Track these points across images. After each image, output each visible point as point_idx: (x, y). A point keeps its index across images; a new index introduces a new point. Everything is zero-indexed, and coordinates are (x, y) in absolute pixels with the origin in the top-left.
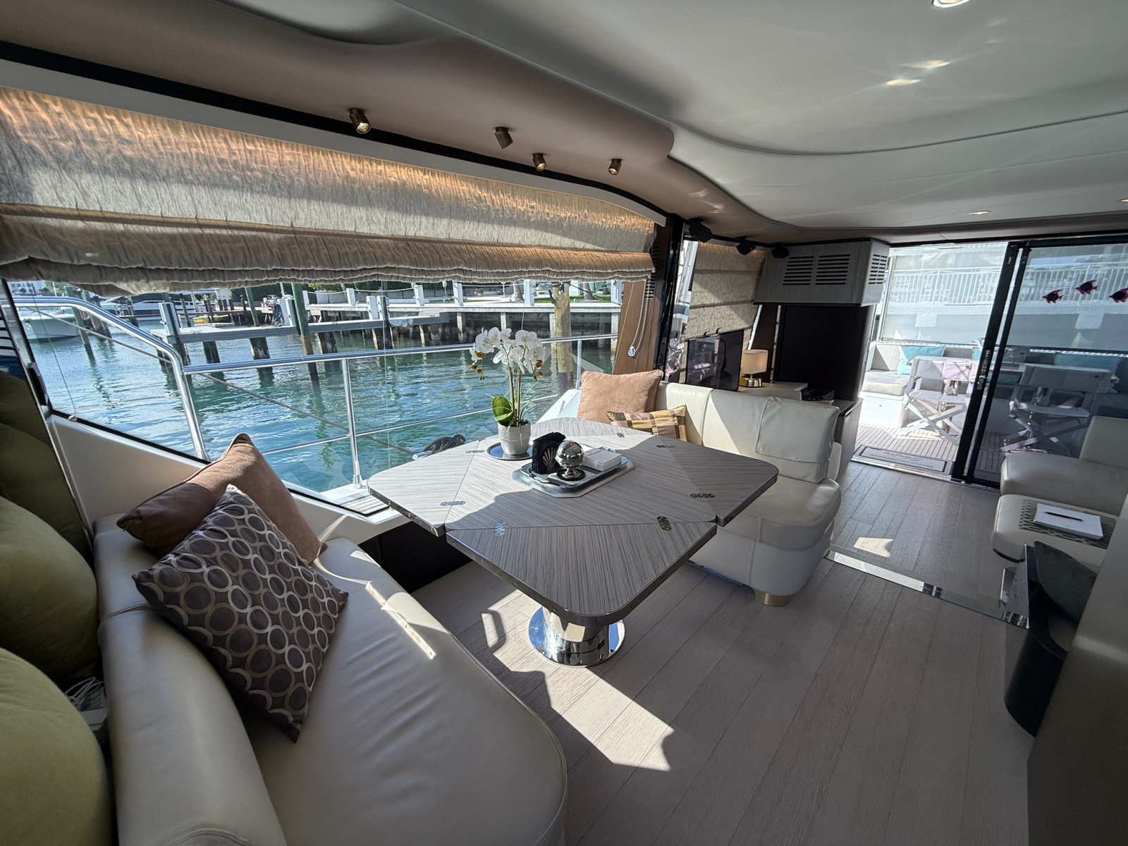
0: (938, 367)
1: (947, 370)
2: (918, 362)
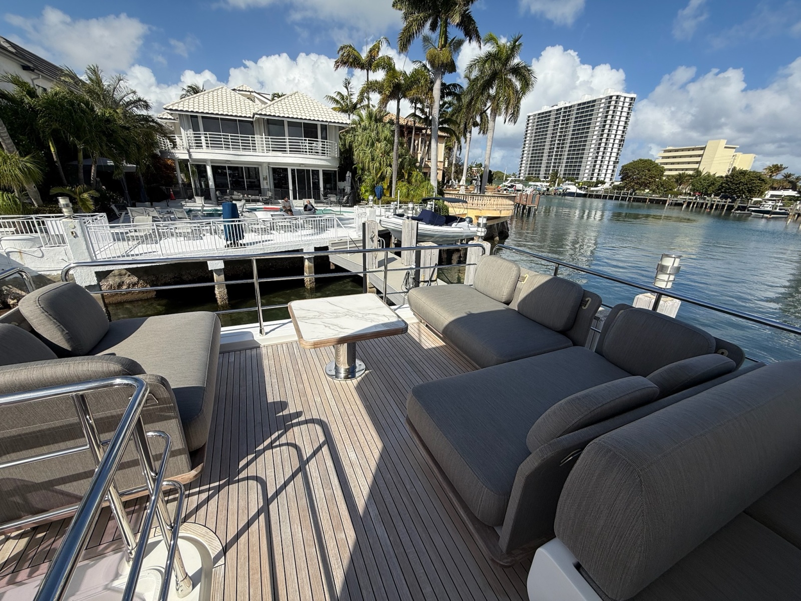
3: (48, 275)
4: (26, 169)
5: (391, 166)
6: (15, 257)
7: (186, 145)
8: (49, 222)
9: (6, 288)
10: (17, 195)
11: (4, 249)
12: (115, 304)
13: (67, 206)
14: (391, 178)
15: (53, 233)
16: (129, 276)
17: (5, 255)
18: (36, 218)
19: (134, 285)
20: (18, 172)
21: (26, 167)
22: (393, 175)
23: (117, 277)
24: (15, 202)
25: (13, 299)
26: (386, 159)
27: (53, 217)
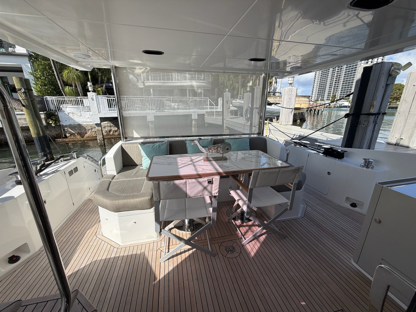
3: (82, 124)
4: (78, 75)
5: (238, 83)
6: (71, 115)
7: (142, 80)
8: (84, 100)
9: (67, 128)
10: (74, 88)
11: (67, 111)
12: (107, 138)
13: (91, 86)
14: (238, 89)
15: (85, 105)
16: (114, 127)
17: (67, 114)
18: (80, 98)
19: (116, 131)
20: (75, 76)
21: (78, 74)
22: (239, 87)
23: (109, 127)
24: (73, 90)
25: (68, 134)
26: (236, 79)
27: (86, 98)
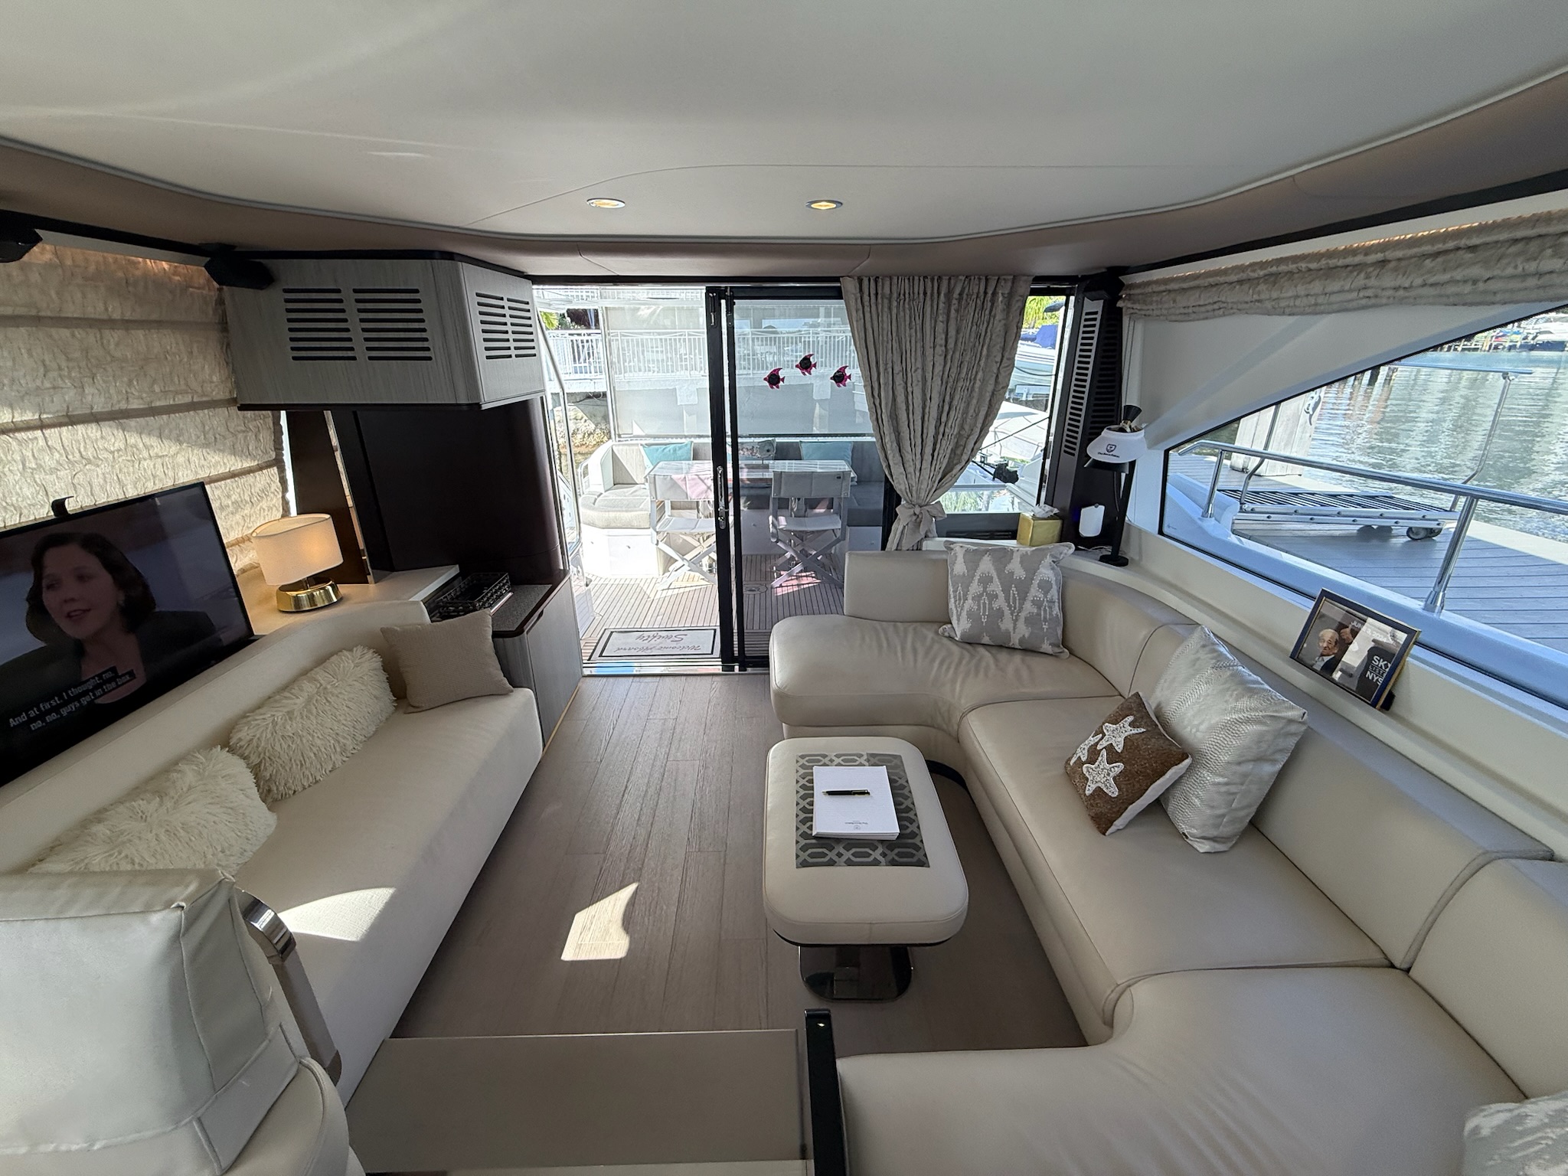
0: (680, 483)
1: (692, 487)
2: (655, 478)
